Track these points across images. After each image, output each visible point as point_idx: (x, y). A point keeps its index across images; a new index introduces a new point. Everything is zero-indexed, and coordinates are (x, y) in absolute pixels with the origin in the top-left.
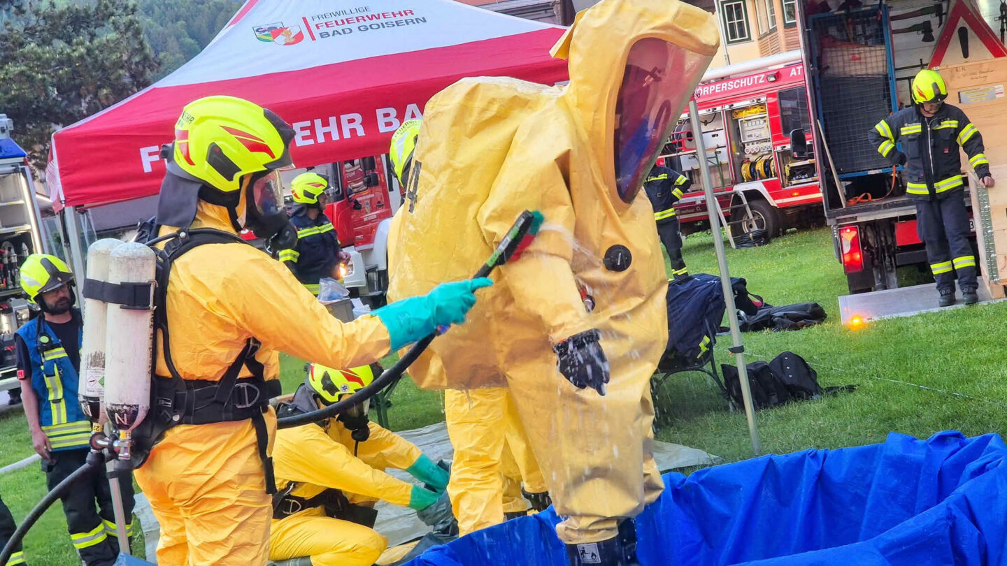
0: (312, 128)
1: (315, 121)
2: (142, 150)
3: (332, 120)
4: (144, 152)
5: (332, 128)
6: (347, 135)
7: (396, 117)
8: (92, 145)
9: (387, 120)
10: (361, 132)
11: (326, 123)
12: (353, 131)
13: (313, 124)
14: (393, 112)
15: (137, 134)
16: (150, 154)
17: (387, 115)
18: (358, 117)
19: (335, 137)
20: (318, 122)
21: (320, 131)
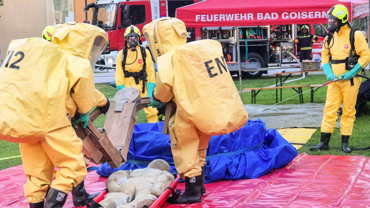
0: (240, 16)
1: (241, 14)
2: (196, 16)
3: (245, 14)
4: (197, 16)
5: (245, 17)
6: (248, 19)
7: (263, 16)
8: (184, 13)
9: (260, 16)
10: (252, 19)
11: (243, 15)
12: (250, 18)
13: (240, 15)
14: (262, 14)
15: (195, 11)
16: (198, 17)
17: (260, 15)
18: (252, 15)
19: (245, 19)
20: (241, 15)
21: (242, 17)
